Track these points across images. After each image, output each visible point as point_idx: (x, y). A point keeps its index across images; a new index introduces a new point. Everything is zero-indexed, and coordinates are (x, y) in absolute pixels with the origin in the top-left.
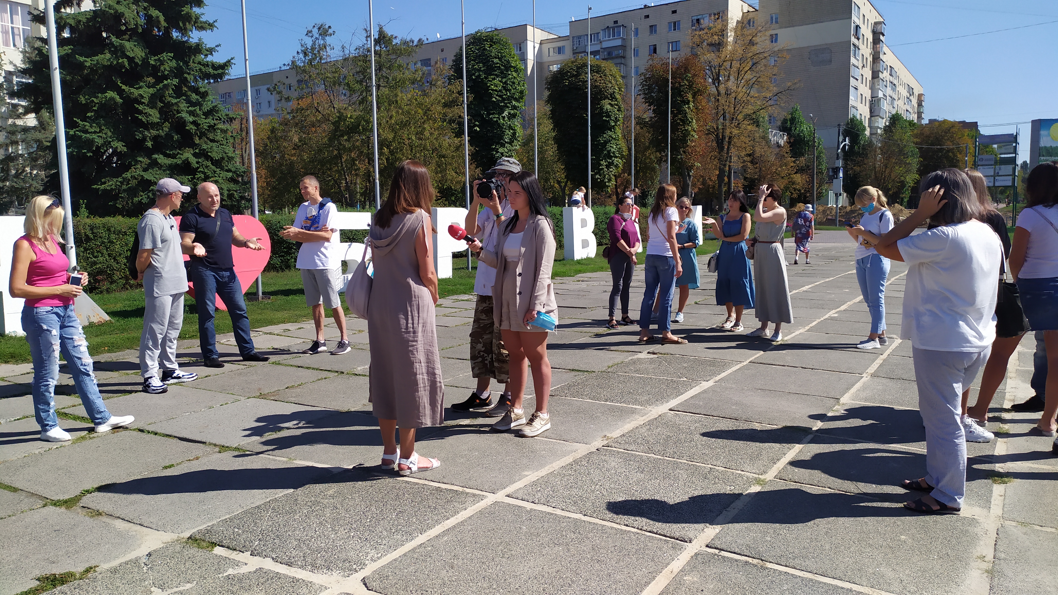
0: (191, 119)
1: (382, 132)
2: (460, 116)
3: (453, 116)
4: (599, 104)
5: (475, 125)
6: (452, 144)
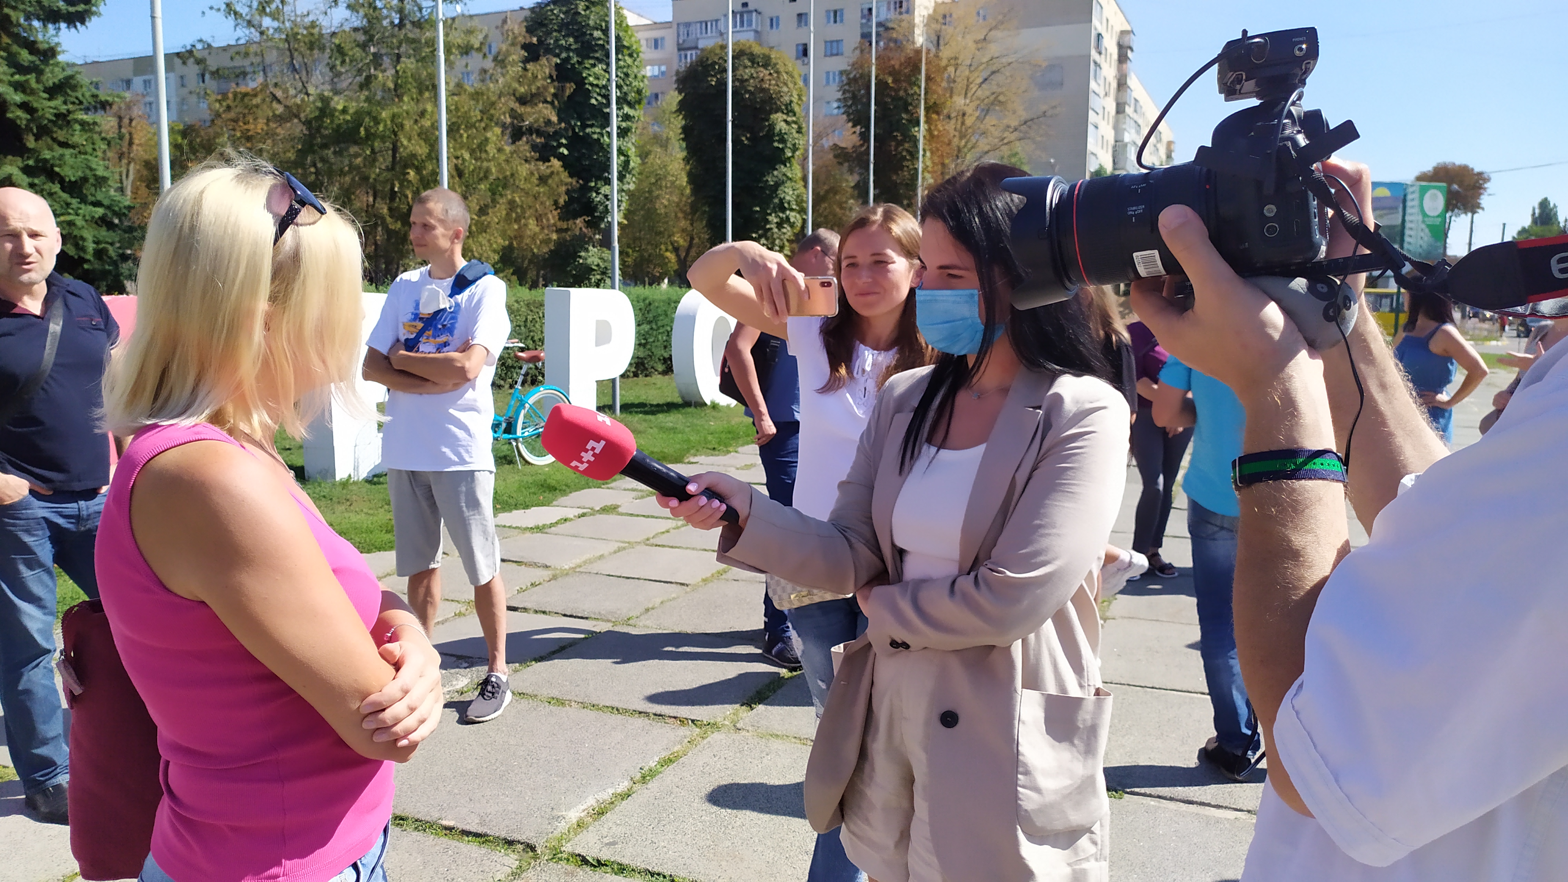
0: (18, 98)
1: (405, 143)
2: (548, 122)
3: (535, 122)
4: (768, 120)
5: (561, 145)
6: (535, 173)
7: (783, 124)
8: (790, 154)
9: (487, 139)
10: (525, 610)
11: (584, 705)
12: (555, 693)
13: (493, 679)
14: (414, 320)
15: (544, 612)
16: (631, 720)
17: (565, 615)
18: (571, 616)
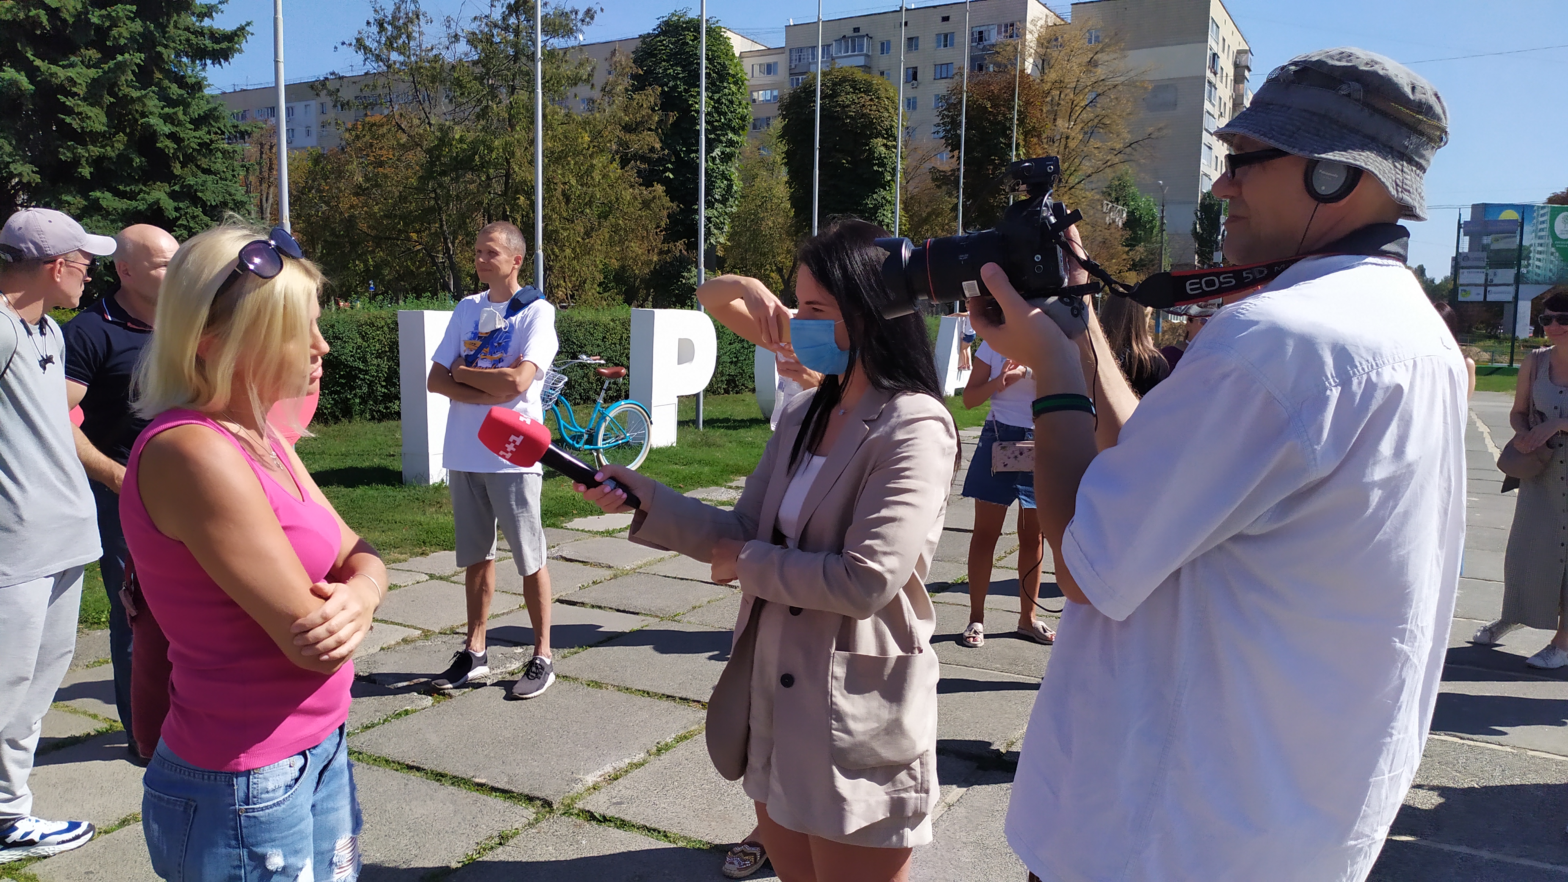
0: (167, 129)
1: (517, 169)
2: (652, 150)
3: (641, 149)
4: (868, 145)
5: (667, 170)
6: (638, 197)
7: (883, 149)
8: (889, 178)
9: (592, 166)
10: (583, 604)
11: (619, 689)
12: (596, 677)
13: (538, 662)
14: (474, 338)
15: (600, 607)
16: (658, 702)
17: (618, 611)
18: (624, 611)
